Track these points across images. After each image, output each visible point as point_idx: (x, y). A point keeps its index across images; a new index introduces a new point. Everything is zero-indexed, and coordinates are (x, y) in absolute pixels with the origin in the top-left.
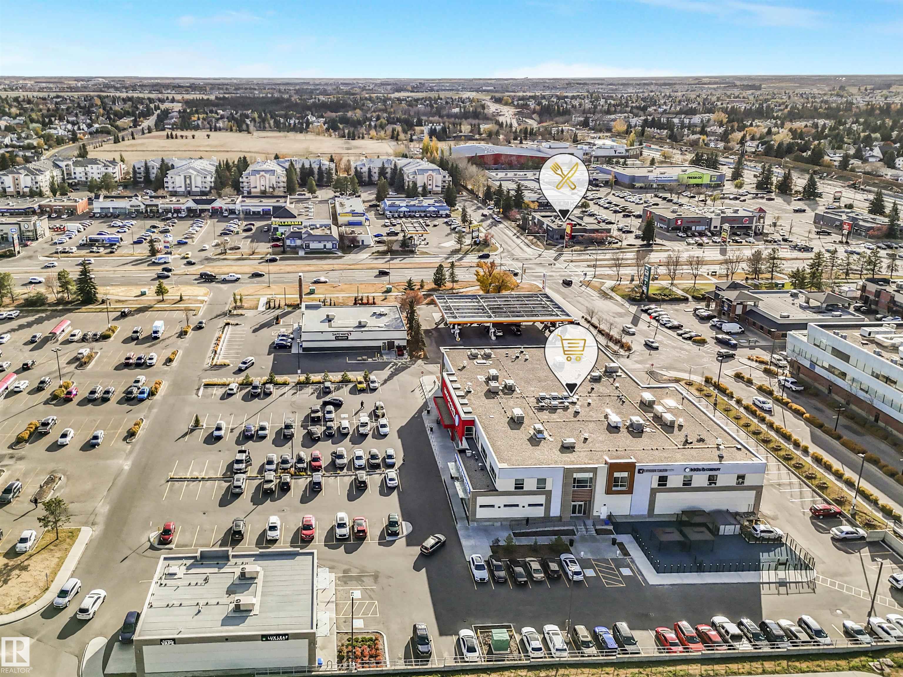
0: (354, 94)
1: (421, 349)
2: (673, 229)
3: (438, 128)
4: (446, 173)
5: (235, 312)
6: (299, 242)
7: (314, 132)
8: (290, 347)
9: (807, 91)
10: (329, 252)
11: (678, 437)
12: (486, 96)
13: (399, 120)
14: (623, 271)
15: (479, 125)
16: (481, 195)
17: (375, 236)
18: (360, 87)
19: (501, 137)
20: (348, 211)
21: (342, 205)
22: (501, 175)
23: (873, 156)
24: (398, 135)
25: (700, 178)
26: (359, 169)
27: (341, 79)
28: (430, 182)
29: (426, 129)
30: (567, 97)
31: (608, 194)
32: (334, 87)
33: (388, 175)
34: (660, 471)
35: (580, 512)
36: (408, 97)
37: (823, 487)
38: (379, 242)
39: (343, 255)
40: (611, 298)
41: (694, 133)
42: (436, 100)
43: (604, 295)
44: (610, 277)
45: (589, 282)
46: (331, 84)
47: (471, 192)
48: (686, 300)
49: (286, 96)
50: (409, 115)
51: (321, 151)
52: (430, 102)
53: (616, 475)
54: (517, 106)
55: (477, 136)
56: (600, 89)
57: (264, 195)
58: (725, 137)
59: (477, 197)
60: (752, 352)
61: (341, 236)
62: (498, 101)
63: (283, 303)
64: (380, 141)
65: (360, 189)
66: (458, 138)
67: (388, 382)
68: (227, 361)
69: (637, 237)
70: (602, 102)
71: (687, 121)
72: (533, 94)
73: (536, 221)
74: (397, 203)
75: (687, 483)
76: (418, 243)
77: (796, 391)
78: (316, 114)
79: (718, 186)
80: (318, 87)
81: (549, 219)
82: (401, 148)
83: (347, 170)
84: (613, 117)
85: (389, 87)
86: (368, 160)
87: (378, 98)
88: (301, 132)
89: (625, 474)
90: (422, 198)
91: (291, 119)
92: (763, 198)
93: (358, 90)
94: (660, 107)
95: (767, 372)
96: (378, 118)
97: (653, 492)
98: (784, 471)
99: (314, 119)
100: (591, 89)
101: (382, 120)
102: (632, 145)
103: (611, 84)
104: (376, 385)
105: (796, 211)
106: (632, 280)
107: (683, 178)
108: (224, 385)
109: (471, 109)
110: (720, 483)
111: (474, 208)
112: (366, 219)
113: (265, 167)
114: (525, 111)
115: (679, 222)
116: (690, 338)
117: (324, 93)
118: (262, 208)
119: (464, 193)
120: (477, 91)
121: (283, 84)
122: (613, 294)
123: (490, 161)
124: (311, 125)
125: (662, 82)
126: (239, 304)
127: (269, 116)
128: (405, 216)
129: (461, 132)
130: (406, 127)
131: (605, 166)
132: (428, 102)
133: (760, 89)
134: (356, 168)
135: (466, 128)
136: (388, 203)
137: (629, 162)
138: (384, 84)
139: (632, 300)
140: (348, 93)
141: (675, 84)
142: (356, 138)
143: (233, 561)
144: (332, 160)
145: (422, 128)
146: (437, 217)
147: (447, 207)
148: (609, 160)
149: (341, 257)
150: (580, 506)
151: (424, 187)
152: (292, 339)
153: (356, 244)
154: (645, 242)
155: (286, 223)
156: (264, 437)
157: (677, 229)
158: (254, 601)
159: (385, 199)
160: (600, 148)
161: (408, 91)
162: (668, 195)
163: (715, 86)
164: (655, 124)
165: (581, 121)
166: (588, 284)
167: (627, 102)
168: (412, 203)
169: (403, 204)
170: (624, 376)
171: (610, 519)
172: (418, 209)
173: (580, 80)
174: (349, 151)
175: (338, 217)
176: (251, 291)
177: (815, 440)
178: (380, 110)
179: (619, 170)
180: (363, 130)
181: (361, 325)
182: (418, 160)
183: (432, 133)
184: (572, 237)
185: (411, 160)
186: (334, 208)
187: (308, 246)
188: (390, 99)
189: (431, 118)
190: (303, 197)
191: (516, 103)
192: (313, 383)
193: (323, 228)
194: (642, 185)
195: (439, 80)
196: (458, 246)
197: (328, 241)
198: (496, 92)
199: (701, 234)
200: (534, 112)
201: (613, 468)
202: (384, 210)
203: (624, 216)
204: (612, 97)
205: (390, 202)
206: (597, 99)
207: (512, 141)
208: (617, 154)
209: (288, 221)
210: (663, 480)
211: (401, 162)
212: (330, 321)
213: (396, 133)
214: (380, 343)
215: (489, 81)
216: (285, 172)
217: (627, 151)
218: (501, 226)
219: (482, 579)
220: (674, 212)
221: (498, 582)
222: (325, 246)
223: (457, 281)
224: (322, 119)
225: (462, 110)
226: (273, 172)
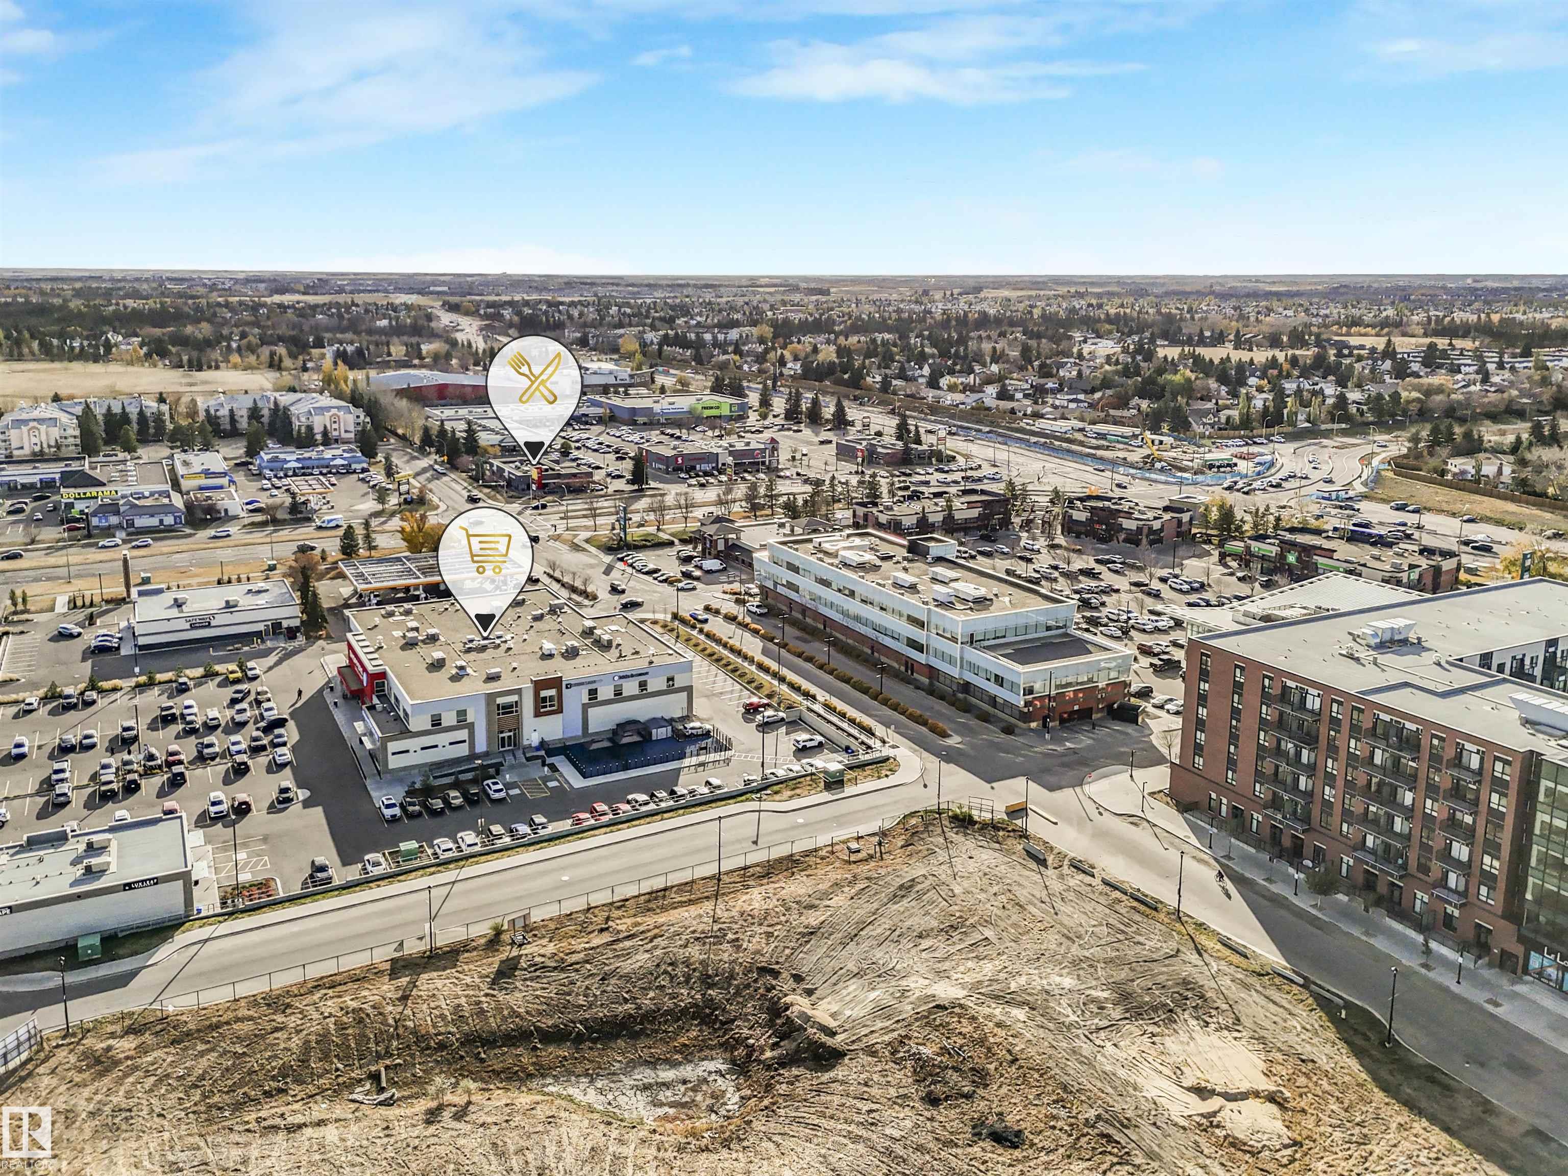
0: (193, 297)
1: (321, 628)
2: (674, 470)
3: (350, 349)
4: (360, 412)
5: (16, 618)
6: (114, 520)
7: (122, 360)
8: (118, 648)
9: (884, 296)
10: (170, 529)
11: (614, 653)
12: (435, 300)
13: (281, 339)
14: (600, 521)
15: (418, 345)
16: (417, 440)
17: (247, 504)
18: (205, 285)
19: (454, 362)
20: (199, 470)
21: (186, 463)
22: (449, 412)
23: (922, 376)
24: (281, 360)
25: (718, 408)
26: (212, 412)
27: (167, 271)
28: (335, 426)
29: (329, 352)
30: (562, 303)
31: (600, 434)
32: (154, 285)
33: (265, 420)
34: (589, 683)
35: (509, 745)
36: (298, 302)
37: (759, 688)
38: (251, 511)
39: (192, 532)
40: (584, 550)
41: (725, 352)
42: (348, 308)
43: (576, 548)
44: (586, 528)
45: (559, 536)
46: (147, 280)
47: (403, 438)
48: (671, 544)
49: (57, 301)
50: (302, 331)
51: (139, 389)
52: (338, 310)
53: (544, 693)
54: (486, 317)
55: (416, 362)
56: (614, 291)
57: (38, 457)
58: (761, 358)
59: (411, 444)
60: (731, 586)
61: (189, 506)
62: (453, 308)
63: (97, 599)
64: (249, 371)
65: (216, 442)
66: (385, 365)
67: (275, 669)
68: (14, 676)
69: (628, 482)
70: (614, 310)
71: (721, 337)
72: (508, 298)
73: (495, 468)
74: (281, 456)
75: (618, 693)
76: (317, 508)
77: (761, 615)
78: (123, 331)
79: (742, 417)
80: (119, 285)
81: (513, 465)
82: (287, 378)
83: (192, 413)
84: (621, 331)
85: (262, 286)
86: (228, 397)
87: (241, 303)
88: (96, 361)
89: (552, 692)
90: (321, 448)
91: (72, 339)
92: (789, 429)
93: (202, 290)
94: (692, 318)
95: (738, 601)
96: (243, 336)
97: (585, 707)
98: (730, 681)
99: (120, 338)
100: (601, 291)
101: (251, 338)
102: (639, 368)
103: (632, 285)
104: (257, 672)
105: (822, 443)
106: (613, 529)
107: (695, 409)
108: (16, 702)
109: (409, 321)
110: (651, 688)
111: (406, 458)
112: (230, 481)
113: (36, 414)
114: (497, 324)
115: (680, 461)
116: (665, 581)
117: (135, 294)
118: (38, 477)
119: (392, 441)
120: (421, 292)
121: (47, 280)
122: (587, 546)
123: (433, 394)
124: (114, 350)
125: (703, 282)
126: (20, 607)
127: (27, 335)
128: (295, 475)
129: (389, 354)
130: (294, 349)
131: (597, 398)
132: (334, 310)
133: (829, 294)
134: (207, 411)
135: (398, 350)
136: (266, 457)
137: (632, 391)
138: (253, 280)
139: (609, 549)
140: (180, 295)
141: (720, 286)
142: (205, 367)
143: (72, 840)
144: (161, 399)
145: (323, 350)
146: (348, 473)
147: (364, 458)
148: (605, 389)
149: (190, 535)
150: (509, 737)
151: (325, 433)
152: (120, 639)
153: (214, 515)
154: (636, 487)
155: (88, 495)
156: (93, 746)
157: (678, 469)
158: (109, 859)
159: (262, 453)
160: (595, 373)
161: (298, 292)
162: (677, 432)
163: (772, 290)
164: (680, 341)
165: (577, 338)
166: (557, 538)
167: (648, 311)
168: (307, 455)
169: (291, 457)
170: (569, 611)
171: (543, 744)
172: (316, 463)
173: (587, 277)
174: (194, 389)
175: (182, 481)
176: (38, 591)
177: (765, 652)
178: (248, 324)
179: (617, 401)
180: (216, 354)
181: (229, 606)
182: (314, 395)
183: (341, 356)
184: (542, 486)
185: (303, 395)
186: (172, 470)
187: (131, 524)
188: (264, 305)
189: (339, 336)
190: (114, 458)
191: (482, 312)
192: (160, 683)
193: (156, 496)
194: (645, 419)
195: (355, 274)
196: (380, 507)
197: (166, 514)
198: (452, 294)
199: (706, 474)
200: (511, 325)
201: (539, 685)
202: (260, 468)
203: (618, 459)
204: (628, 303)
205: (270, 456)
206: (608, 307)
207: (471, 367)
208: (619, 382)
209: (93, 491)
210: (593, 693)
211: (285, 399)
212: (179, 606)
213: (276, 358)
214: (261, 627)
215: (442, 278)
216: (75, 421)
217: (631, 376)
218: (445, 479)
219: (394, 816)
220: (674, 448)
221: (412, 816)
222: (161, 521)
223: (375, 548)
224: (135, 339)
225: (394, 323)
226: (53, 421)
